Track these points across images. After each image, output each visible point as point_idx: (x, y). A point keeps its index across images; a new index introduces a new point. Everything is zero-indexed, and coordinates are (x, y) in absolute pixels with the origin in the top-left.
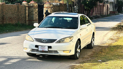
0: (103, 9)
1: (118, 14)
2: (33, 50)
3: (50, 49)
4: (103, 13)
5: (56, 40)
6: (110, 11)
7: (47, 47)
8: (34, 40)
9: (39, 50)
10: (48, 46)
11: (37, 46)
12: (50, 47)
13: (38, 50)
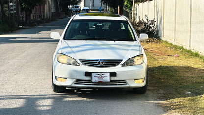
0: (44, 9)
1: (65, 17)
2: (78, 81)
3: (113, 78)
4: (44, 15)
5: (122, 61)
6: (53, 13)
7: (108, 74)
8: (80, 63)
9: (93, 81)
10: (110, 73)
11: (88, 74)
12: (113, 74)
13: (91, 80)
